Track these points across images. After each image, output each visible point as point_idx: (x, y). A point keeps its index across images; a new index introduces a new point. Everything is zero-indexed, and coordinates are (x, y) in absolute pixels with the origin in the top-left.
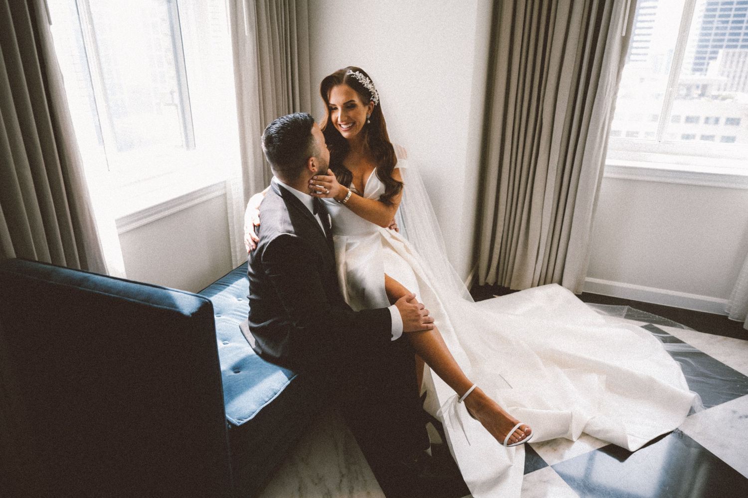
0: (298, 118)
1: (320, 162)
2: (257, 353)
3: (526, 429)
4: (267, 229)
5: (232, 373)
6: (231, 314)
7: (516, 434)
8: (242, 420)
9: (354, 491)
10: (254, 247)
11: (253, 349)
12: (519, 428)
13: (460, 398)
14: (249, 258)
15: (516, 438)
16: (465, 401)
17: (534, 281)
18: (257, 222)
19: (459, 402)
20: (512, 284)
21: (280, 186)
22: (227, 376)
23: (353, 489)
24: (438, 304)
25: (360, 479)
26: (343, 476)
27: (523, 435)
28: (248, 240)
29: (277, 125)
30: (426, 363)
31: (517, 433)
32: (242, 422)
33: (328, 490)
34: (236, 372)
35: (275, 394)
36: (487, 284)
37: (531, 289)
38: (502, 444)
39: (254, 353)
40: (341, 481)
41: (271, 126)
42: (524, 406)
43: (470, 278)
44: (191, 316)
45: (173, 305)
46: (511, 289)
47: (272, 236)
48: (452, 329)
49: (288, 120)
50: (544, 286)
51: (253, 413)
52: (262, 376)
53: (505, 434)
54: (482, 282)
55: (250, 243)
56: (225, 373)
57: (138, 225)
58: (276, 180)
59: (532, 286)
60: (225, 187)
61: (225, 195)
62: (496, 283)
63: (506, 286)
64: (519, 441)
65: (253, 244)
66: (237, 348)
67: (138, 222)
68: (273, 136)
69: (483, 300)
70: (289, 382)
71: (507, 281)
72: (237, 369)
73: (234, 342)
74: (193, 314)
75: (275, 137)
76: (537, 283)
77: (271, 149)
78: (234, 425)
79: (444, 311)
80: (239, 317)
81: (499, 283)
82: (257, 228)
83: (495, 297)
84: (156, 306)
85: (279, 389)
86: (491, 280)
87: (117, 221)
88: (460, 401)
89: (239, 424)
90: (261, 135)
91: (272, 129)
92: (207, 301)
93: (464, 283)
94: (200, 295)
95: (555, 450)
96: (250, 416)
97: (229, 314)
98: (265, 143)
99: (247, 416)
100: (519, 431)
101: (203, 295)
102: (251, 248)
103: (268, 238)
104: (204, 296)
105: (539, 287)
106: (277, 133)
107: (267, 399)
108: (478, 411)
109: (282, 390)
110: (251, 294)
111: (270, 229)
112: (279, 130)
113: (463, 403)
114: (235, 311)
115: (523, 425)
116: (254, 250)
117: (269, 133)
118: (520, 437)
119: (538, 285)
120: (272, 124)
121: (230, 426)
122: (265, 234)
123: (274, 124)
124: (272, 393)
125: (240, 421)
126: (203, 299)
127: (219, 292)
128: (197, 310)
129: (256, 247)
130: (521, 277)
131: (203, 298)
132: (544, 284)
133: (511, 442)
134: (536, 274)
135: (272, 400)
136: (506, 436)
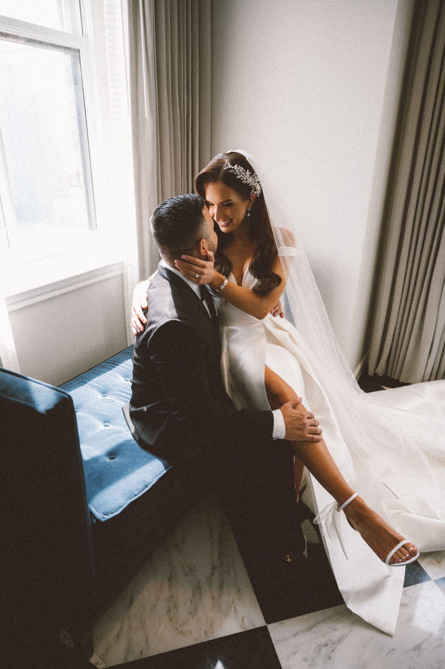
0: (189, 199)
1: (209, 245)
2: (135, 439)
3: (411, 549)
4: (155, 314)
5: (107, 460)
6: (116, 394)
7: (399, 553)
8: (107, 515)
9: (225, 586)
10: (142, 330)
11: (132, 434)
12: (403, 546)
13: (340, 505)
14: (134, 341)
15: (400, 558)
16: (344, 510)
17: (425, 376)
18: (145, 305)
19: (338, 510)
20: (402, 376)
21: (166, 269)
22: (102, 462)
23: (223, 583)
24: (323, 398)
25: (232, 573)
26: (214, 568)
27: (407, 555)
28: (135, 323)
29: (167, 206)
30: (306, 466)
31: (402, 553)
32: (107, 517)
33: (199, 582)
34: (111, 459)
35: (146, 487)
36: (376, 375)
37: (421, 384)
38: (384, 562)
39: (132, 438)
40: (212, 574)
41: (161, 207)
42: (408, 511)
43: (359, 367)
44: (45, 413)
45: (30, 399)
46: (400, 381)
47: (161, 321)
48: (336, 425)
49: (179, 199)
50: (435, 381)
51: (121, 507)
52: (134, 465)
53: (388, 552)
54: (371, 372)
55: (137, 326)
56: (100, 458)
57: (32, 302)
58: (164, 263)
59: (423, 381)
60: (122, 268)
61: (122, 275)
62: (386, 373)
63: (396, 378)
64: (402, 561)
65: (140, 326)
66: (116, 432)
67: (33, 300)
68: (164, 216)
69: (371, 392)
70: (165, 471)
71: (397, 373)
72: (112, 455)
73: (115, 424)
74: (48, 411)
75: (166, 218)
76: (428, 377)
77: (161, 230)
78: (98, 521)
79: (329, 406)
80: (124, 399)
81: (388, 375)
82: (145, 311)
83: (384, 389)
84: (12, 398)
85: (151, 482)
86: (380, 370)
87: (7, 298)
88: (339, 508)
89: (103, 520)
90: (150, 217)
91: (162, 210)
92: (66, 396)
93: (353, 373)
94: (61, 390)
95: (439, 562)
96: (116, 511)
97: (114, 394)
98: (154, 225)
99: (113, 511)
100: (404, 549)
101: (64, 389)
102: (139, 331)
103: (157, 323)
104: (64, 391)
105: (430, 382)
106: (168, 213)
107: (136, 493)
108: (357, 523)
109: (154, 483)
110: (134, 379)
111: (158, 313)
112: (170, 211)
113: (342, 511)
114: (121, 391)
115: (409, 544)
116: (142, 333)
117: (159, 214)
118: (404, 558)
119: (429, 380)
120: (162, 205)
121: (94, 520)
122: (153, 319)
123: (164, 204)
124: (142, 486)
125: (105, 516)
126: (63, 394)
127: (108, 371)
128: (53, 407)
129: (144, 330)
130: (412, 370)
131: (63, 392)
132: (436, 379)
133: (393, 562)
134: (427, 369)
135: (142, 493)
136: (388, 554)
